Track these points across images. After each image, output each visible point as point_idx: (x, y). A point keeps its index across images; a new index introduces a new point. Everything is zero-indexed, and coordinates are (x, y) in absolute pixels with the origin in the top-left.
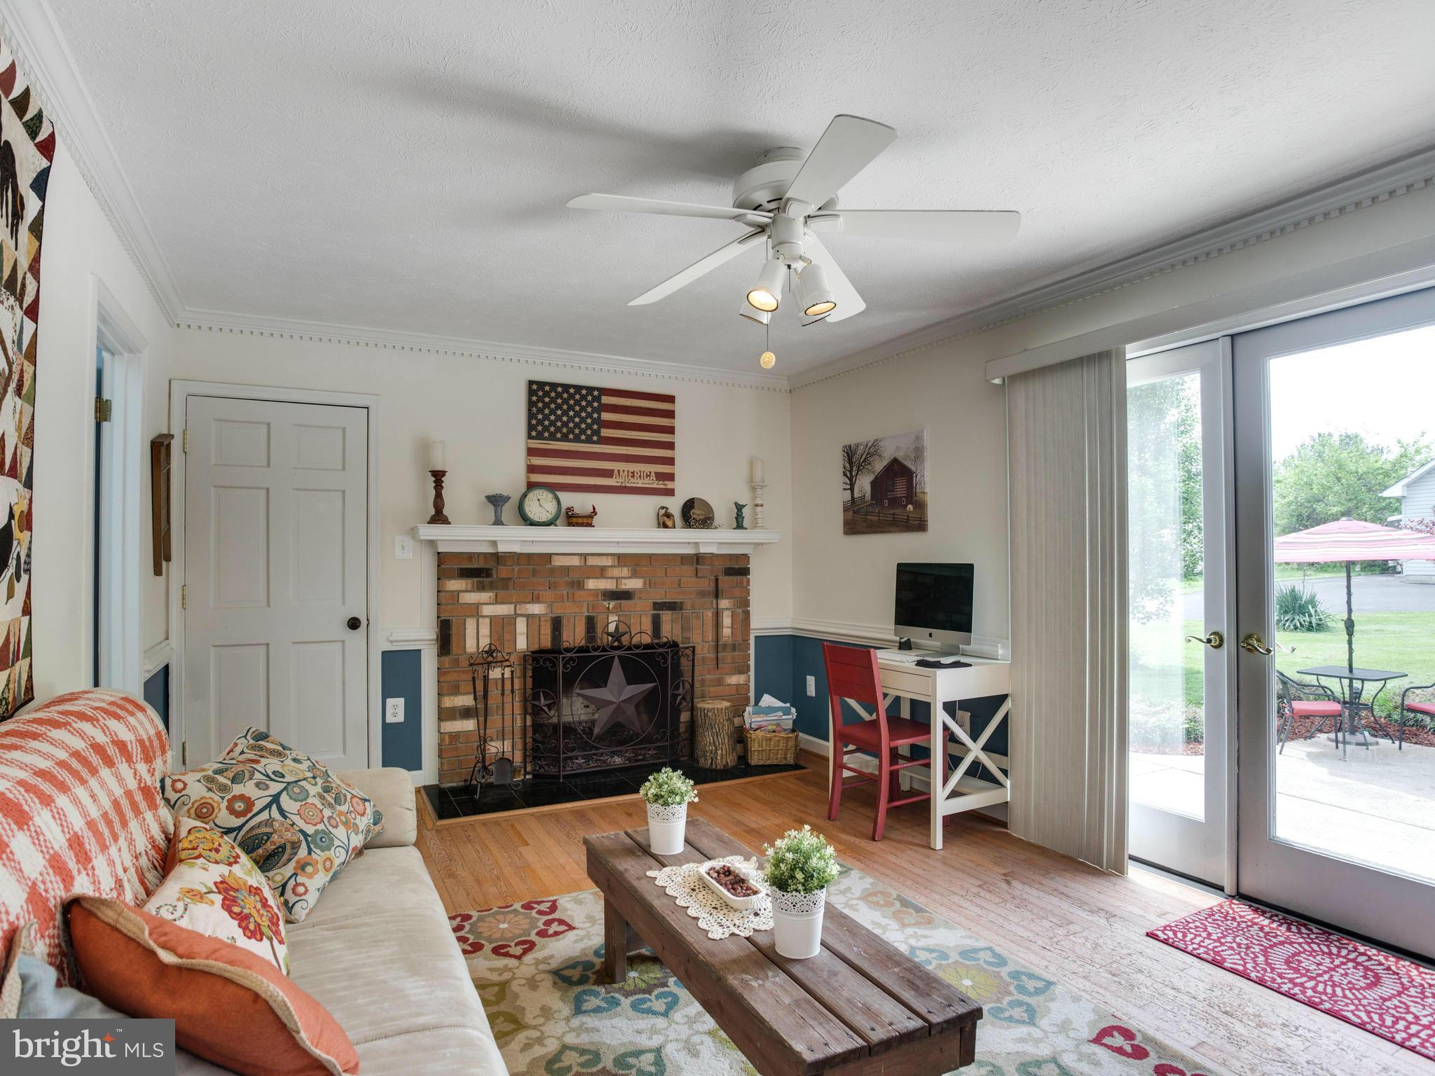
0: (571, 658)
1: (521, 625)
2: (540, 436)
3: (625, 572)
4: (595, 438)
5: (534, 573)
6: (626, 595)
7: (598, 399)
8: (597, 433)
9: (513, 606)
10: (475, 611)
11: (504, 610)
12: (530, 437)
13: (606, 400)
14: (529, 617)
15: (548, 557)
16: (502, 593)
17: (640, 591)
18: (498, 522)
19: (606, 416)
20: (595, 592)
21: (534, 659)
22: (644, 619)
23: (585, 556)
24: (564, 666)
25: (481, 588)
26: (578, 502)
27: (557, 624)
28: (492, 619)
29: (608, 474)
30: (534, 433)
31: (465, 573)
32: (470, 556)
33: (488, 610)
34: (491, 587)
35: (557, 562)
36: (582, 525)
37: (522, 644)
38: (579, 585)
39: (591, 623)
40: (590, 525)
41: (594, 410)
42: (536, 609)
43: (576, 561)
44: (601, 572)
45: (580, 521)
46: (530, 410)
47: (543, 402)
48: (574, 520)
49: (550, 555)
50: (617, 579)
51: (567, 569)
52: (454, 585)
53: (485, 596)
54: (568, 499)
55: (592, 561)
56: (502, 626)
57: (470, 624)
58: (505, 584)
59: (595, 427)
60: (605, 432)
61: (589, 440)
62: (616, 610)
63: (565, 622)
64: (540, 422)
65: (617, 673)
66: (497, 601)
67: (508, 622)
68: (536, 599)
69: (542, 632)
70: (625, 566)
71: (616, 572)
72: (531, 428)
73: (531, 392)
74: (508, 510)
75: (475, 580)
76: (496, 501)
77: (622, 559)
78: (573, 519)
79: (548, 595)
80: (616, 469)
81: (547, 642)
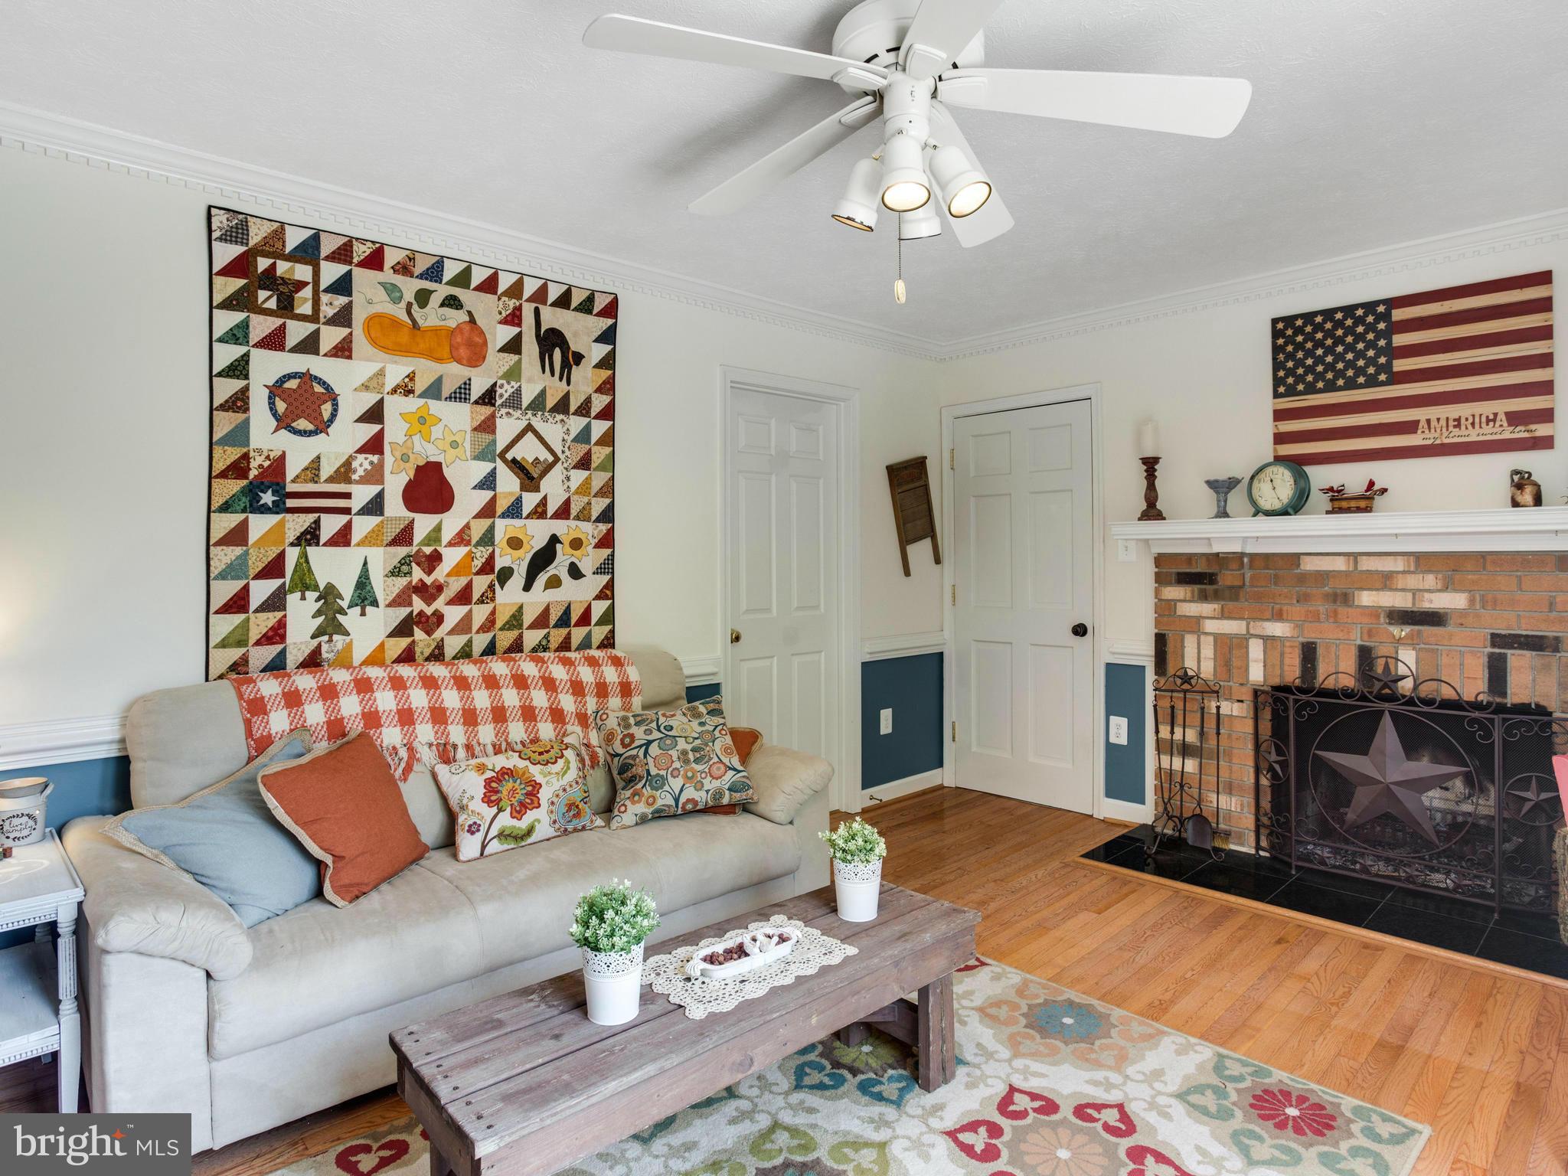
0: (1308, 704)
1: (1256, 649)
2: (1291, 392)
3: (1430, 580)
4: (1383, 377)
5: (1277, 580)
6: (1434, 619)
7: (1386, 316)
8: (1387, 368)
9: (1244, 623)
10: (1194, 625)
11: (1232, 627)
12: (1276, 395)
13: (1398, 315)
14: (1267, 639)
15: (1295, 558)
16: (1231, 605)
17: (1462, 613)
18: (1223, 514)
19: (1400, 340)
20: (1373, 612)
21: (1276, 700)
22: (1469, 660)
23: (1355, 556)
24: (1298, 712)
25: (1204, 597)
26: (1352, 477)
27: (1309, 653)
28: (1218, 638)
29: (1411, 427)
30: (1282, 389)
31: (1184, 579)
32: (1190, 558)
33: (1211, 626)
34: (1216, 596)
35: (1309, 565)
36: (1359, 510)
37: (1256, 674)
38: (1344, 598)
39: (1365, 655)
40: (1368, 510)
41: (1379, 335)
42: (1277, 629)
43: (1340, 565)
44: (1385, 581)
45: (1344, 504)
46: (1274, 359)
47: (1293, 343)
48: (1337, 504)
49: (1296, 557)
50: (1415, 592)
51: (1322, 577)
52: (1173, 592)
53: (1207, 608)
54: (1321, 476)
55: (1366, 564)
56: (1230, 650)
57: (1190, 641)
58: (1234, 593)
59: (1382, 360)
60: (1400, 365)
61: (1372, 382)
62: (1411, 642)
63: (1320, 651)
64: (1291, 372)
65: (1388, 736)
66: (1223, 616)
67: (1242, 642)
68: (1278, 616)
69: (1287, 661)
70: (1430, 571)
71: (1413, 581)
72: (1277, 382)
73: (1276, 334)
74: (1236, 499)
75: (1196, 587)
76: (1222, 487)
77: (1423, 561)
78: (1340, 502)
79: (1297, 610)
80: (1423, 419)
81: (1292, 673)
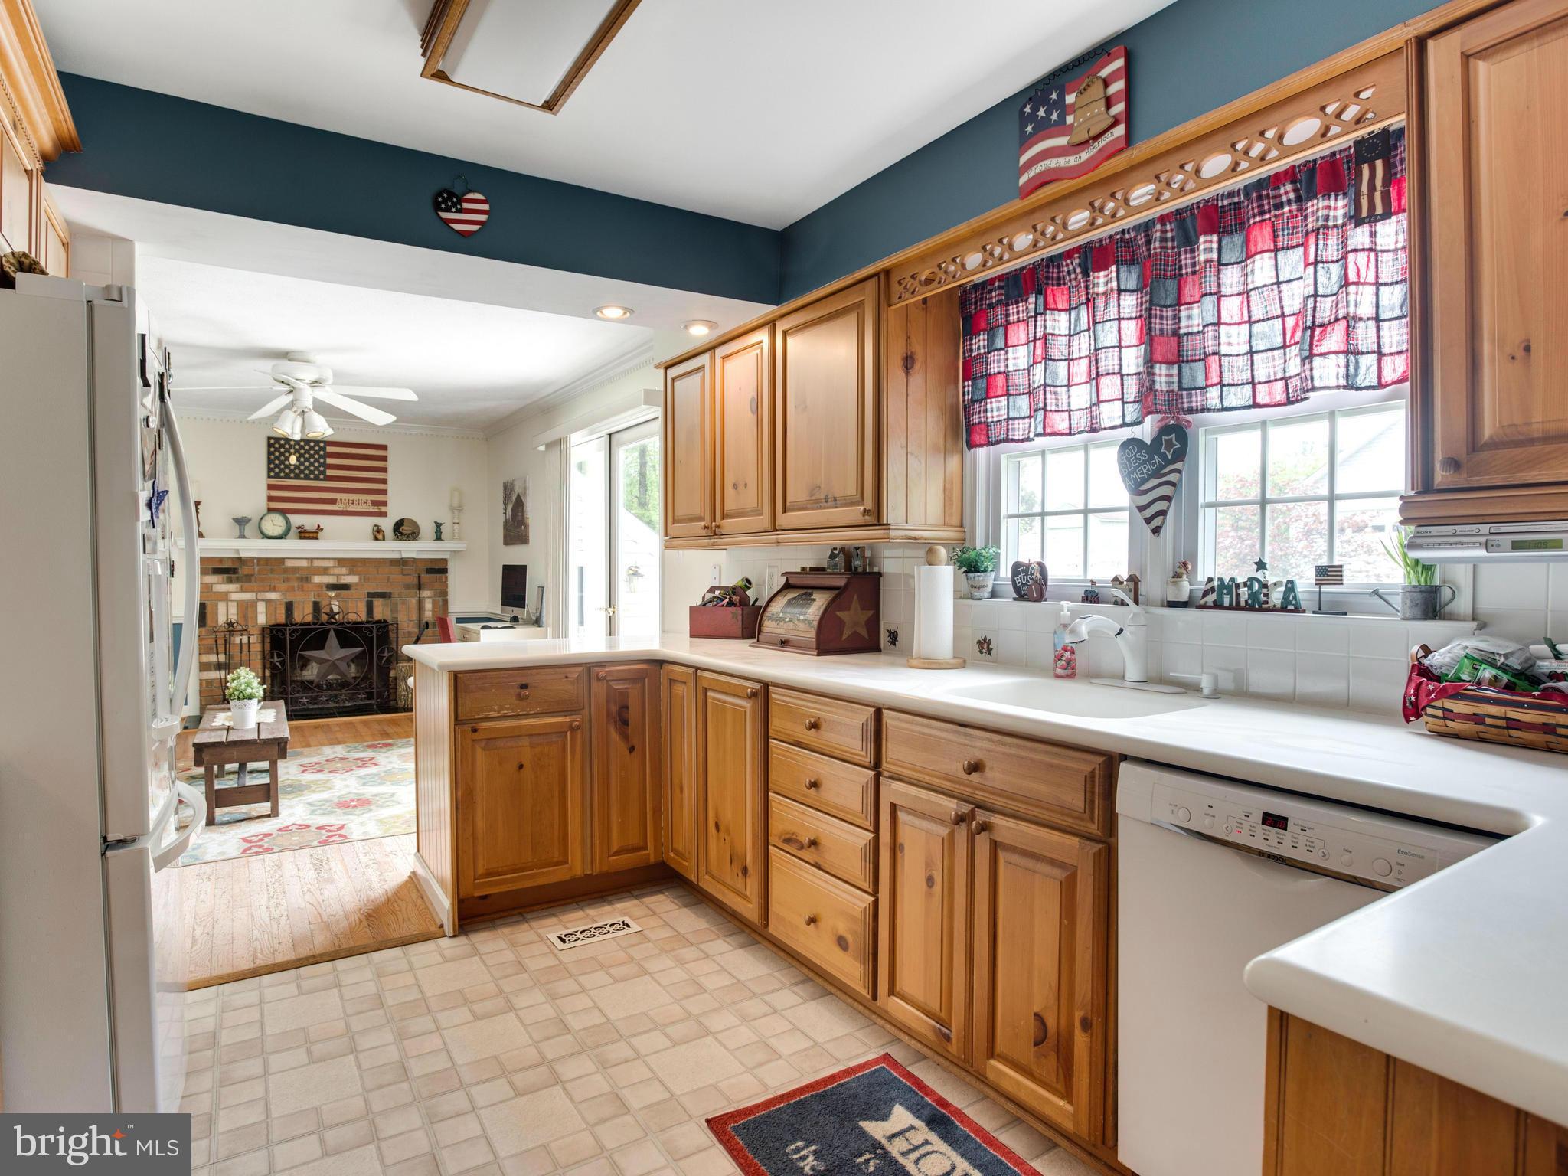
0: (296, 630)
1: (261, 607)
2: (277, 476)
3: (344, 570)
4: (322, 477)
5: (272, 571)
6: (345, 587)
7: (323, 449)
8: (323, 472)
9: (254, 594)
10: (225, 597)
11: (248, 596)
12: (269, 477)
13: (329, 449)
14: (268, 602)
15: (282, 560)
16: (246, 585)
17: (357, 584)
18: (242, 536)
19: (330, 461)
20: (320, 585)
21: (272, 631)
22: (359, 604)
23: (311, 560)
24: (291, 635)
25: (230, 581)
26: (309, 522)
27: (289, 607)
28: (239, 603)
29: (333, 502)
30: (272, 474)
31: (217, 571)
32: (221, 560)
33: (235, 597)
34: (238, 580)
35: (289, 564)
36: (309, 538)
37: (262, 620)
38: (307, 579)
39: (316, 606)
40: (316, 538)
41: (321, 457)
42: (273, 596)
43: (304, 564)
44: (325, 571)
45: (307, 535)
46: (269, 458)
47: (279, 451)
48: (303, 535)
49: (284, 559)
50: (338, 576)
51: (296, 569)
52: (211, 579)
53: (232, 587)
54: (297, 520)
55: (316, 563)
56: (247, 609)
57: (222, 606)
58: (248, 578)
59: (322, 469)
60: (330, 472)
61: (317, 478)
62: (336, 598)
63: (295, 605)
64: (277, 466)
65: (332, 640)
66: (242, 590)
67: (253, 604)
68: (274, 589)
69: (278, 612)
70: (344, 566)
71: (337, 571)
72: (270, 470)
73: (270, 445)
74: (248, 529)
75: (225, 576)
76: (241, 522)
77: (341, 562)
78: (304, 534)
79: (283, 586)
80: (339, 499)
81: (282, 619)
